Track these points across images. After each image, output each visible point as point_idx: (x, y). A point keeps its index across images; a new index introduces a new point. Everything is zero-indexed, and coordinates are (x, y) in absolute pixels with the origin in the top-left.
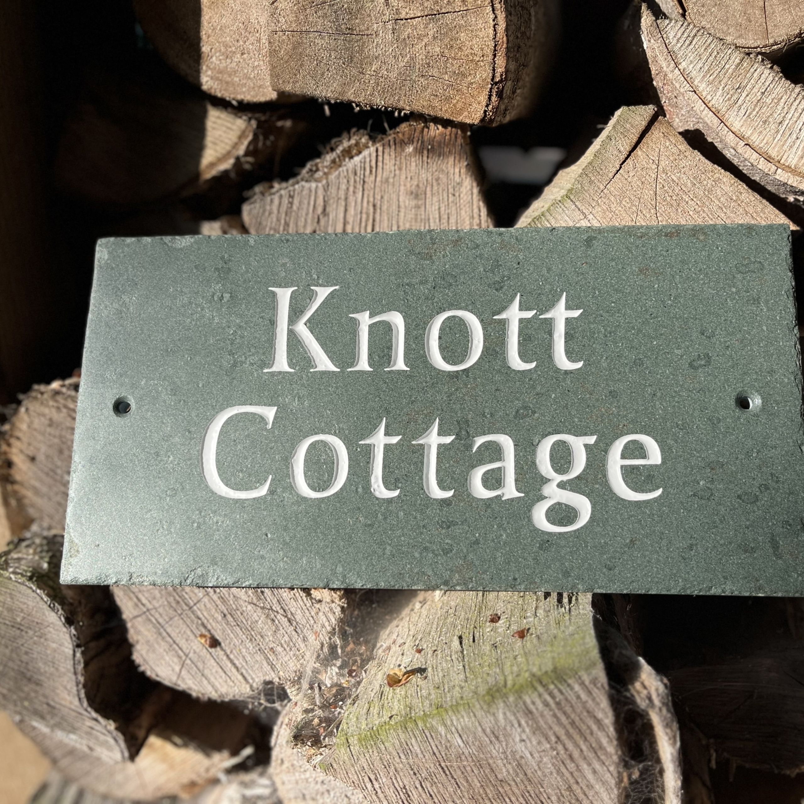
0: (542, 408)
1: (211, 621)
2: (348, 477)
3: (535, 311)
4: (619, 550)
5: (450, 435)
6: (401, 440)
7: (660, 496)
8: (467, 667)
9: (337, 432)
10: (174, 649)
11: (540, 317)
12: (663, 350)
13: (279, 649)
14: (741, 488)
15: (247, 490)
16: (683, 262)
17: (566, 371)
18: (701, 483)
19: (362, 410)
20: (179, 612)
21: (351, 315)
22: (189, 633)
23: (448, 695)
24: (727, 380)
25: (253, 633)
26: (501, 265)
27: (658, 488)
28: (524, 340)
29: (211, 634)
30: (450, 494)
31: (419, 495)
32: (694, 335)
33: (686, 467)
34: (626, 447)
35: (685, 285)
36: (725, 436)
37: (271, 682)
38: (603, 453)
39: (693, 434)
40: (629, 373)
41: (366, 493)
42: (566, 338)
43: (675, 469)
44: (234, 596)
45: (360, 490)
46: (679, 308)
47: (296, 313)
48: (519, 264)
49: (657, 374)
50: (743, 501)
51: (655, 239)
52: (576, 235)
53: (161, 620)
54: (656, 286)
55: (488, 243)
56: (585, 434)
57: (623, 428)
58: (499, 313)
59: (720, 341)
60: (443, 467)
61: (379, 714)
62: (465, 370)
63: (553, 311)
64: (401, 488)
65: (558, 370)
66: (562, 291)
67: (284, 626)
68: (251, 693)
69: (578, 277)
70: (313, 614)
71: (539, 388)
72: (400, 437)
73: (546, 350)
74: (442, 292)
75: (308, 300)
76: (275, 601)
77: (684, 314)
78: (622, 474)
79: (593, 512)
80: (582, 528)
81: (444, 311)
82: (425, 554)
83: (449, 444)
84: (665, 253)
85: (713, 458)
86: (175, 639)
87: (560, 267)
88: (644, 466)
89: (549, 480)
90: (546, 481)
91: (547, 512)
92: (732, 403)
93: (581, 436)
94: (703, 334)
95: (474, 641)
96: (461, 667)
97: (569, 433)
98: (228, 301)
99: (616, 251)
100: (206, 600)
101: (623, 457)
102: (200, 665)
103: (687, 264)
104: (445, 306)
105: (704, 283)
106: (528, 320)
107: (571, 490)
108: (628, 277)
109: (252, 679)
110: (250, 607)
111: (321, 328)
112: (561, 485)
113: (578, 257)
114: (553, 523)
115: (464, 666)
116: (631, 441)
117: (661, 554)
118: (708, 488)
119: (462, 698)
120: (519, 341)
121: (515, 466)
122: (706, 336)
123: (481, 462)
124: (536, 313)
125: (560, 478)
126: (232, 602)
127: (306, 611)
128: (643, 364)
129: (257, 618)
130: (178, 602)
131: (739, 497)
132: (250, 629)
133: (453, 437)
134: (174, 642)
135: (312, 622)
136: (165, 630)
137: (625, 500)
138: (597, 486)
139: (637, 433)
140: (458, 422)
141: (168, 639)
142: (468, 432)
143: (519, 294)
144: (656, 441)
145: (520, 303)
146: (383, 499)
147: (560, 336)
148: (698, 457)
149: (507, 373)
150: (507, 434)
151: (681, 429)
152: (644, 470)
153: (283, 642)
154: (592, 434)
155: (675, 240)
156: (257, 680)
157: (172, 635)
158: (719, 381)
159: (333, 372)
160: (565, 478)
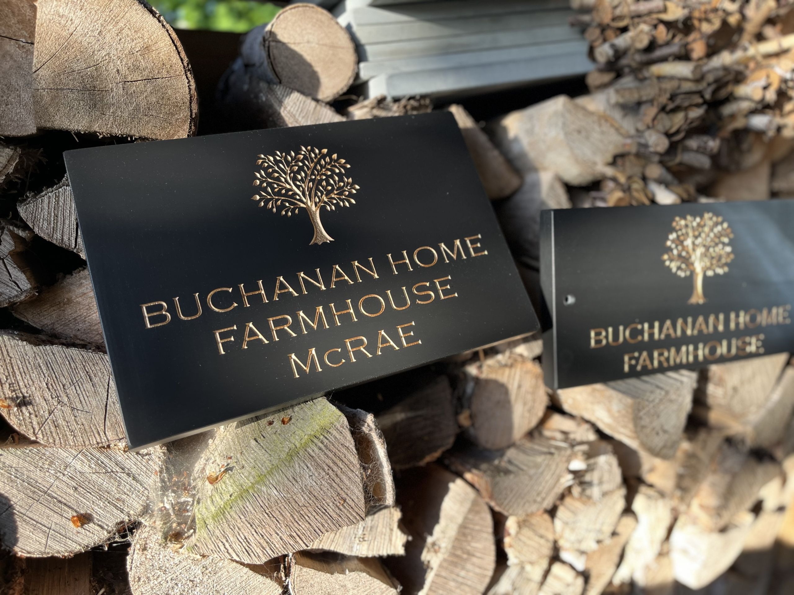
1: (65, 497)
8: (267, 450)
10: (39, 528)
13: (124, 497)
20: (36, 499)
22: (48, 511)
23: (263, 468)
25: (101, 493)
37: (122, 522)
44: (80, 473)
53: (22, 510)
61: (221, 499)
67: (124, 479)
68: (109, 535)
70: (144, 464)
76: (113, 465)
86: (37, 520)
95: (264, 437)
96: (264, 451)
100: (57, 483)
109: (107, 525)
110: (94, 476)
115: (265, 451)
119: (273, 465)
126: (79, 478)
127: (139, 463)
129: (102, 482)
130: (34, 492)
132: (98, 491)
134: (37, 522)
135: (145, 469)
136: (27, 517)
141: (32, 522)
153: (125, 490)
156: (110, 525)
157: (35, 518)
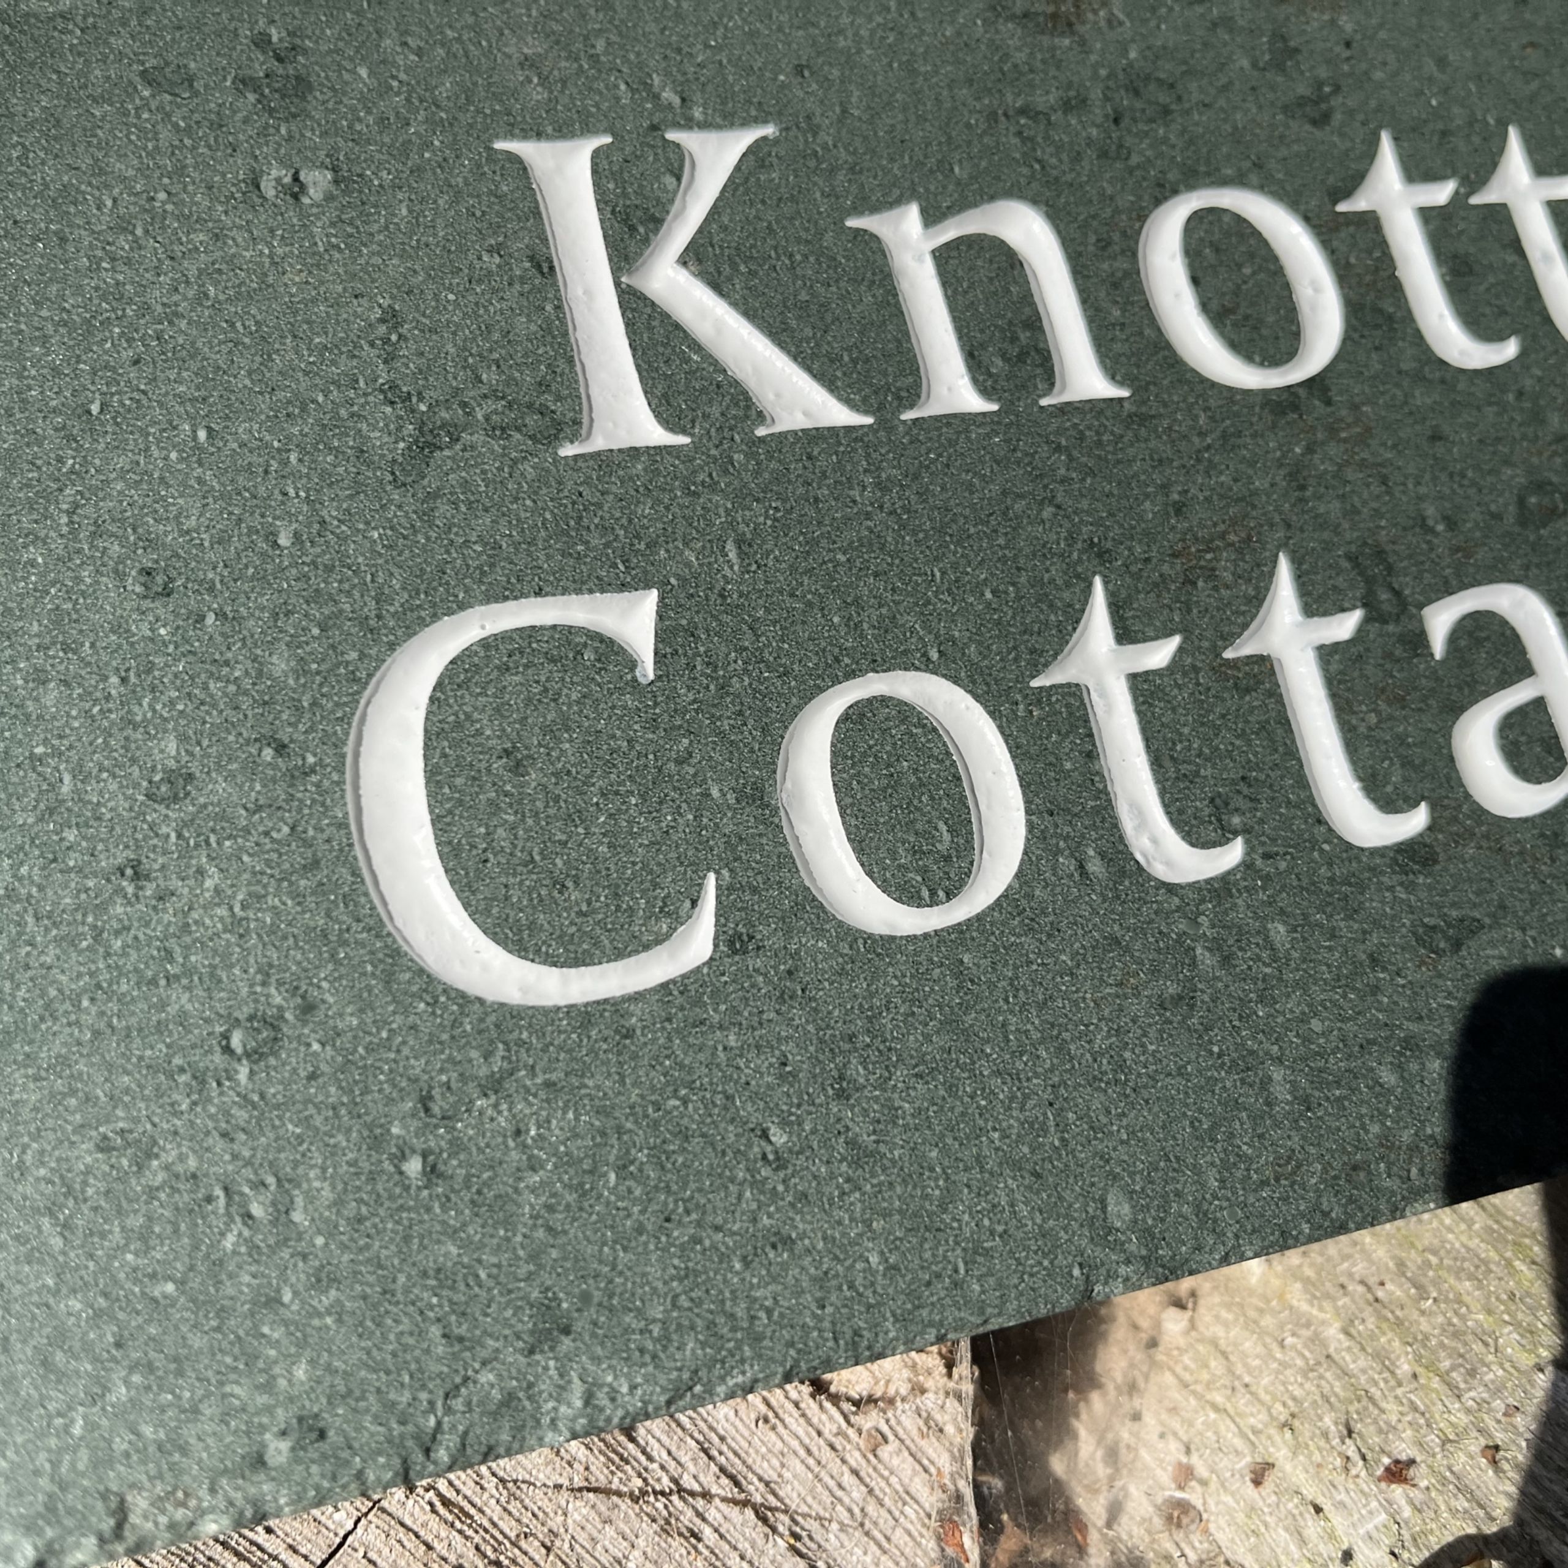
2: (1030, 827)
3: (1454, 183)
5: (1343, 610)
6: (1181, 650)
9: (934, 655)
11: (1473, 201)
15: (619, 955)
19: (1003, 560)
21: (852, 223)
26: (1298, 50)
28: (1454, 273)
31: (1314, 844)
41: (1123, 873)
45: (1095, 867)
47: (632, 229)
48: (1348, 45)
58: (1345, 195)
60: (1362, 729)
62: (1311, 380)
63: (1498, 181)
64: (1246, 831)
66: (1502, 124)
69: (1527, 82)
72: (1175, 641)
73: (1528, 299)
74: (1146, 134)
75: (669, 181)
76: (688, 1451)
81: (1175, 192)
82: (1414, 1067)
83: (1353, 641)
87: (1468, 54)
98: (329, 198)
104: (1170, 176)
106: (1443, 214)
111: (752, 273)
113: (1504, 29)
120: (1442, 276)
124: (1458, 190)
133: (1356, 617)
140: (1354, 562)
142: (1397, 593)
143: (1385, 133)
145: (1400, 159)
146: (1193, 886)
147: (1545, 257)
149: (1443, 381)
159: (849, 429)
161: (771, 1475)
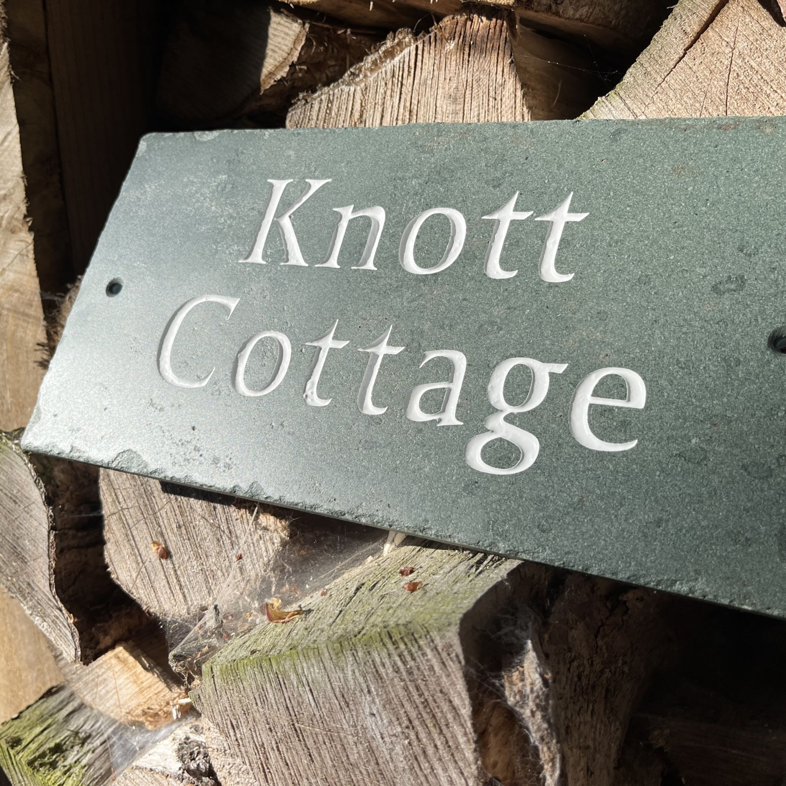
0: (512, 325)
1: (169, 530)
2: (284, 379)
3: (532, 212)
4: (561, 509)
5: (400, 346)
6: (347, 345)
7: (632, 450)
8: (343, 612)
9: (288, 330)
11: (536, 219)
12: (681, 266)
13: (219, 573)
14: (750, 456)
16: (735, 160)
17: (550, 283)
18: (694, 441)
19: (318, 309)
20: (145, 516)
21: (335, 209)
22: (149, 539)
23: (308, 638)
24: (762, 312)
25: (200, 551)
26: (506, 160)
27: (632, 439)
28: (511, 244)
29: (166, 544)
30: (382, 411)
31: (349, 407)
32: (729, 251)
33: (677, 418)
34: (602, 382)
35: (731, 189)
36: (742, 384)
38: (571, 386)
39: (698, 376)
40: (630, 291)
41: (297, 398)
42: (560, 245)
43: (661, 418)
44: (191, 507)
46: (715, 217)
47: (284, 205)
48: (527, 159)
49: (666, 296)
50: (749, 474)
51: (703, 132)
52: (602, 127)
53: (130, 522)
54: (691, 188)
55: (498, 136)
56: (555, 361)
57: (604, 358)
58: (489, 213)
59: (764, 261)
60: (383, 381)
61: (248, 647)
62: (435, 274)
63: (554, 213)
64: (334, 398)
65: (541, 282)
66: (569, 191)
69: (593, 174)
70: (254, 540)
71: (513, 301)
72: (347, 342)
73: (533, 257)
74: (434, 187)
75: (300, 193)
76: (224, 519)
77: (720, 223)
78: (589, 415)
79: (540, 455)
80: (521, 473)
81: (430, 208)
83: (396, 355)
84: (712, 149)
85: (718, 410)
86: (137, 543)
87: (574, 162)
88: (620, 408)
89: (497, 410)
90: (493, 410)
91: (485, 447)
92: (764, 341)
93: (548, 362)
94: (742, 251)
95: (371, 590)
96: (338, 611)
97: (535, 356)
98: (229, 192)
99: (648, 146)
100: (168, 507)
101: (596, 393)
102: (153, 577)
103: (740, 163)
104: (432, 202)
105: (759, 187)
106: (520, 223)
107: (521, 426)
108: (655, 177)
109: (192, 602)
111: (303, 221)
112: (510, 419)
113: (599, 152)
114: (488, 462)
115: (341, 611)
116: (611, 375)
117: (616, 525)
118: (703, 449)
120: (504, 245)
121: (462, 389)
122: (746, 254)
123: (425, 380)
124: (532, 215)
125: (509, 409)
126: (188, 514)
127: (249, 535)
128: (650, 282)
129: (206, 536)
130: (146, 505)
131: (744, 467)
132: (198, 545)
133: (402, 348)
134: (136, 546)
136: (131, 532)
137: (585, 448)
138: (554, 426)
139: (621, 366)
140: (412, 332)
141: (132, 542)
142: (419, 345)
143: (518, 193)
144: (644, 379)
145: (517, 202)
146: (313, 407)
147: (555, 242)
148: (696, 407)
149: (480, 281)
150: (462, 351)
151: (681, 368)
152: (619, 414)
154: (562, 362)
155: (730, 133)
156: (195, 603)
157: (136, 539)
158: (751, 312)
159: (301, 266)
160: (516, 410)
161: (238, 535)
